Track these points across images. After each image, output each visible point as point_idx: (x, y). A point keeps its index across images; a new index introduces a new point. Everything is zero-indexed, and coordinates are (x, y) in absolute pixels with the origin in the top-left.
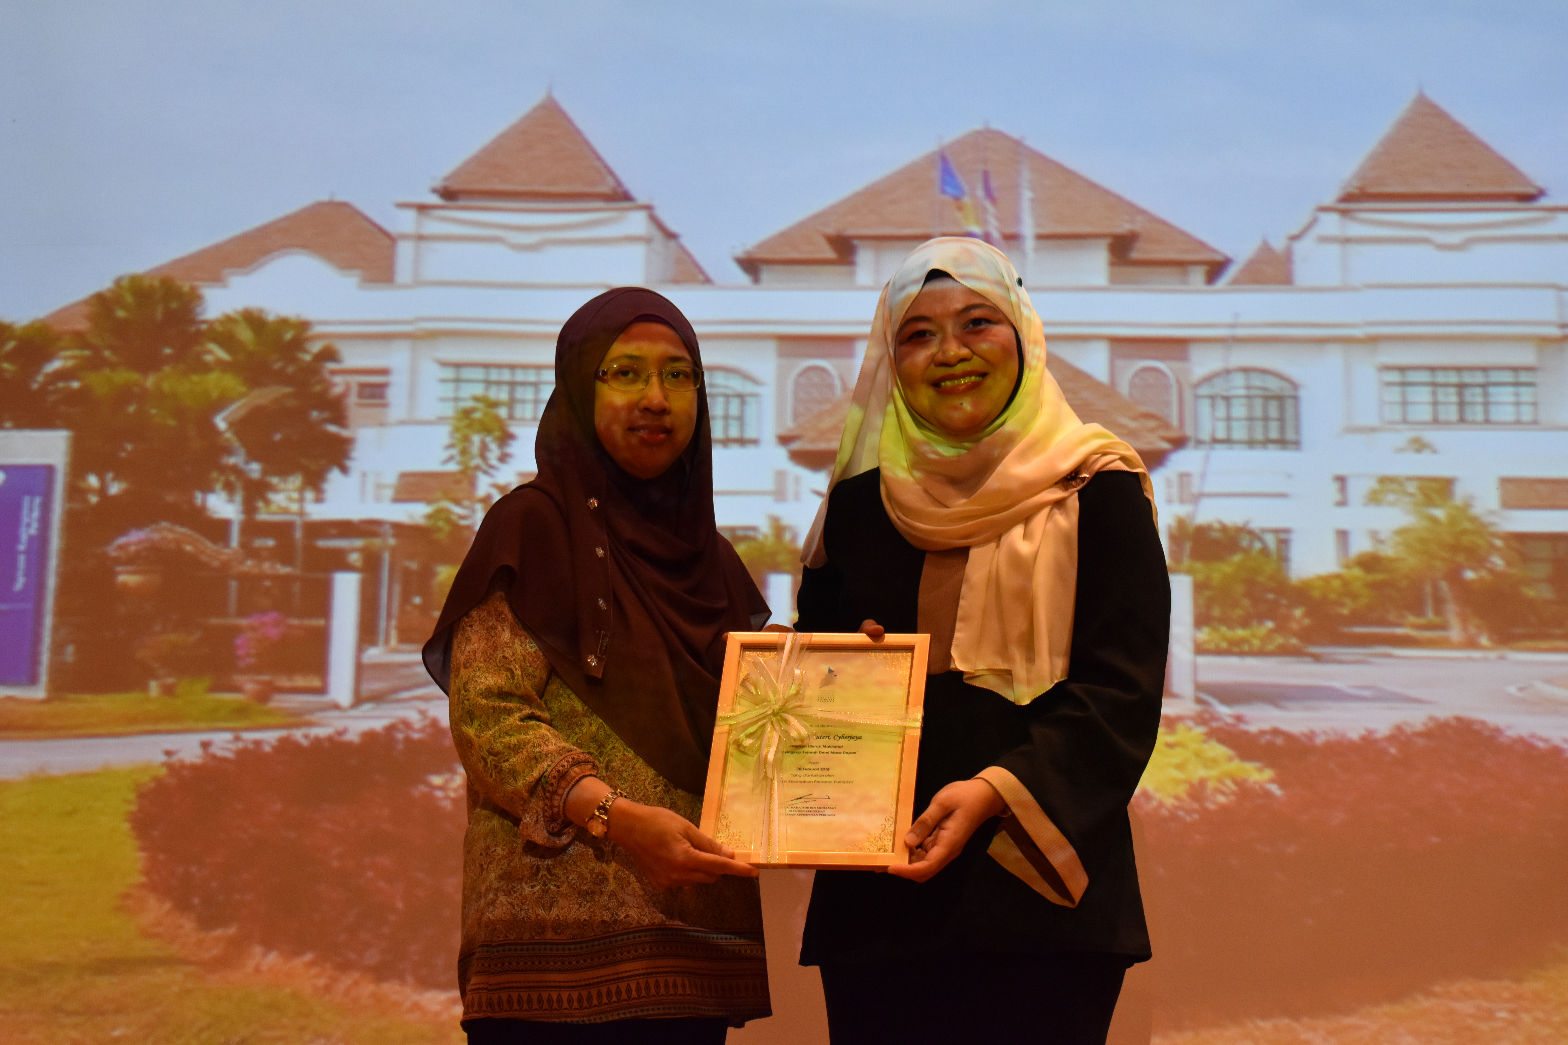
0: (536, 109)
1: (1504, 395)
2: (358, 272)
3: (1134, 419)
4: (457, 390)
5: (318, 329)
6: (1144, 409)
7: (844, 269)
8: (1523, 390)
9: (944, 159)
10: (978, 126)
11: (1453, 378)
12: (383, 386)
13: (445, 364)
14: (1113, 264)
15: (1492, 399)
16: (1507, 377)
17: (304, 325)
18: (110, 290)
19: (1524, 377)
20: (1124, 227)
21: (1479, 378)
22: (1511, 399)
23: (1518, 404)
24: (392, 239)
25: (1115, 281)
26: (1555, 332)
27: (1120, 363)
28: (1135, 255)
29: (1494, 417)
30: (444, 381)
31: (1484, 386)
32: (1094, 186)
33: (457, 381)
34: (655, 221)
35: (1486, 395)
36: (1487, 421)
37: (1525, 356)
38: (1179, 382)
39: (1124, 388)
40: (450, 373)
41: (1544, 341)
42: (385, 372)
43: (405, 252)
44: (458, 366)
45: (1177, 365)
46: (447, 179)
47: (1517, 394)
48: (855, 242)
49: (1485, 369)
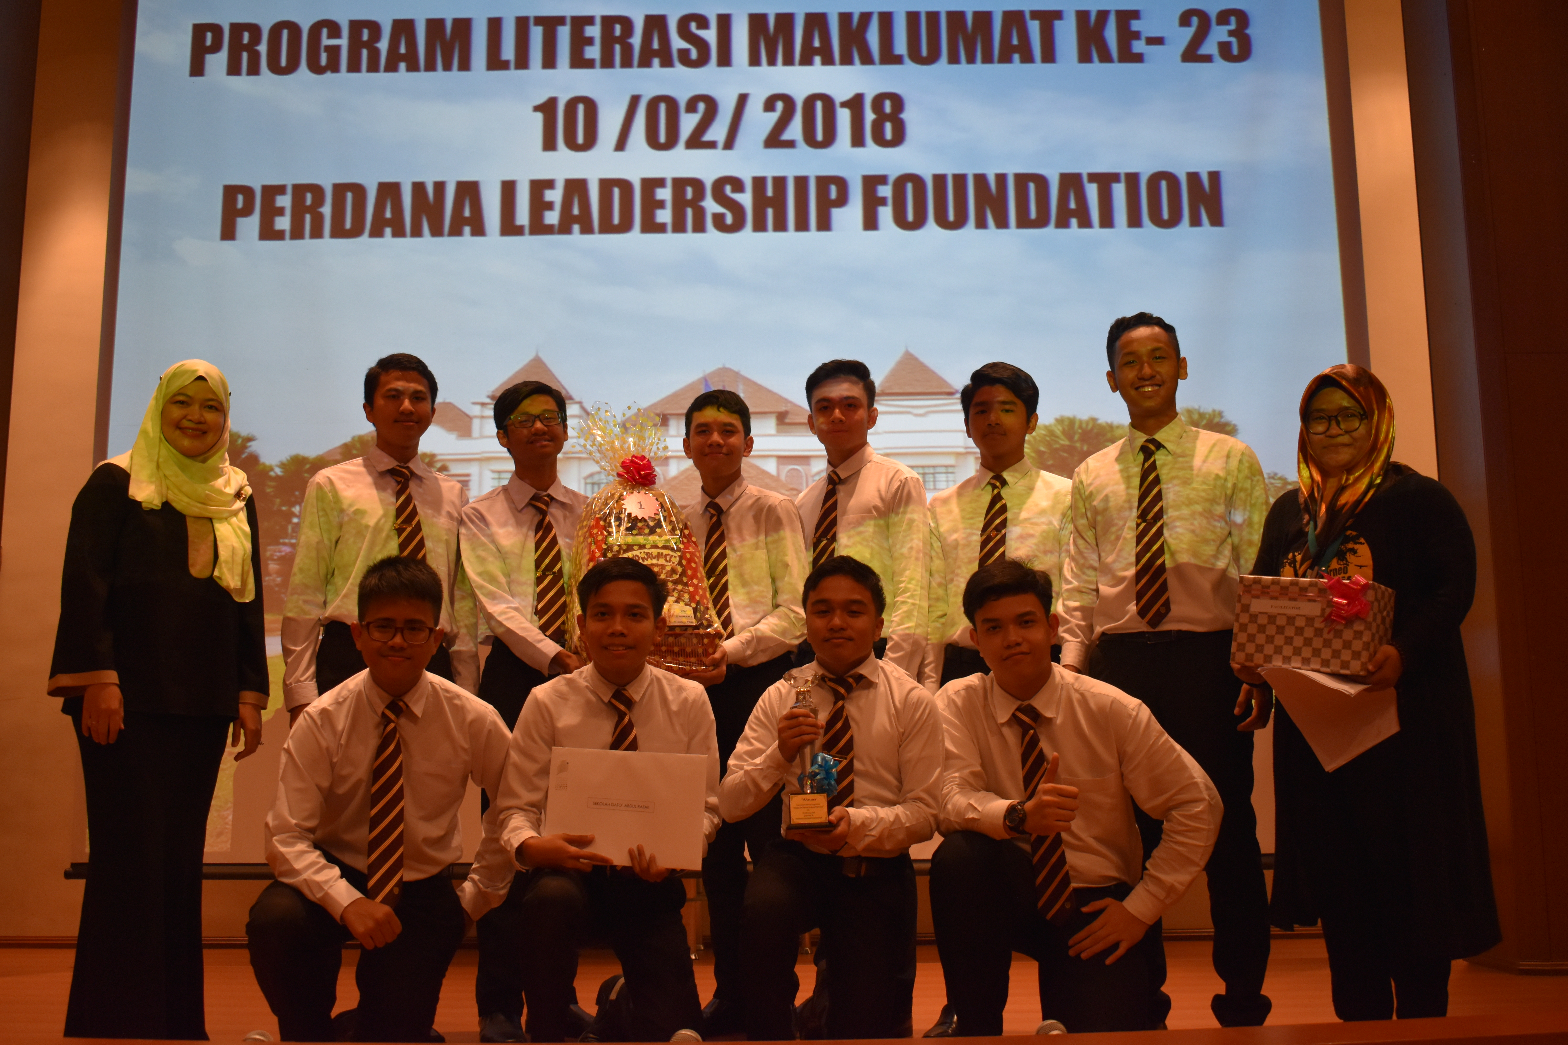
0: (532, 361)
1: (942, 477)
2: (456, 433)
3: (788, 490)
4: (499, 482)
5: (439, 457)
6: (791, 486)
7: (663, 428)
8: (950, 475)
9: (706, 380)
10: (720, 366)
11: (921, 471)
12: (467, 481)
13: (494, 472)
14: (778, 425)
15: (937, 479)
16: (943, 470)
17: (433, 456)
18: (350, 442)
19: (950, 470)
20: (783, 409)
21: (931, 470)
22: (944, 479)
23: (947, 481)
24: (470, 418)
25: (779, 432)
26: (962, 450)
27: (781, 467)
28: (787, 421)
29: (938, 487)
30: (494, 479)
31: (933, 474)
32: (769, 391)
33: (499, 478)
34: (583, 409)
35: (934, 477)
36: (935, 489)
37: (951, 461)
38: (806, 475)
39: (783, 477)
40: (496, 475)
41: (958, 454)
42: (468, 475)
43: (476, 423)
44: (499, 472)
45: (805, 467)
46: (493, 392)
47: (947, 477)
48: (669, 416)
49: (934, 467)
